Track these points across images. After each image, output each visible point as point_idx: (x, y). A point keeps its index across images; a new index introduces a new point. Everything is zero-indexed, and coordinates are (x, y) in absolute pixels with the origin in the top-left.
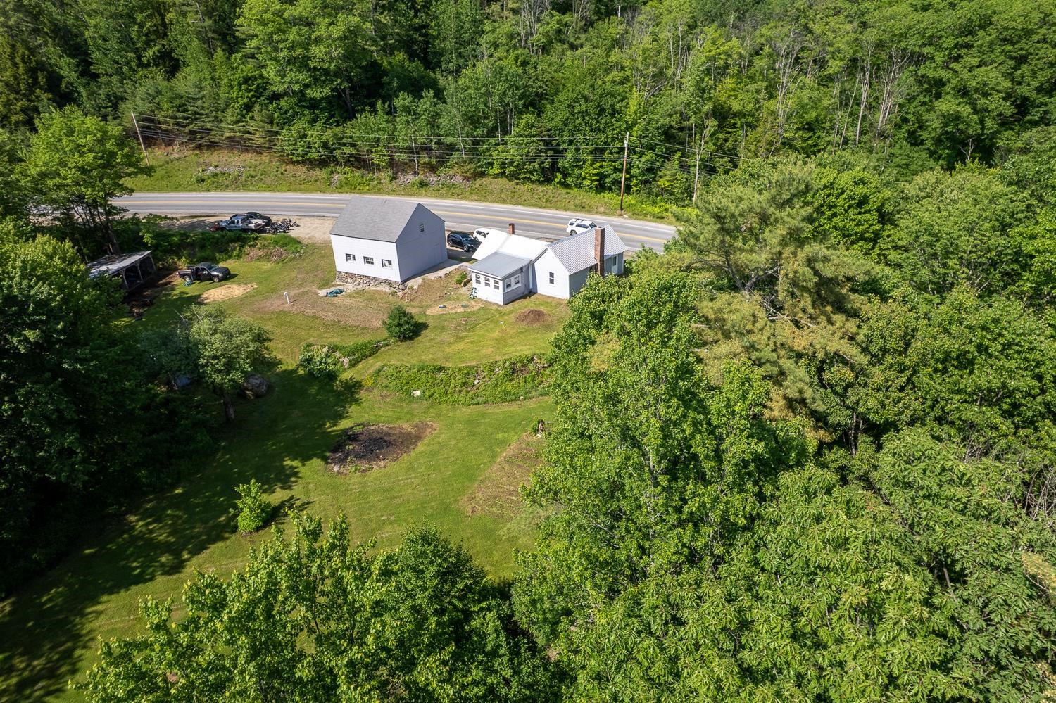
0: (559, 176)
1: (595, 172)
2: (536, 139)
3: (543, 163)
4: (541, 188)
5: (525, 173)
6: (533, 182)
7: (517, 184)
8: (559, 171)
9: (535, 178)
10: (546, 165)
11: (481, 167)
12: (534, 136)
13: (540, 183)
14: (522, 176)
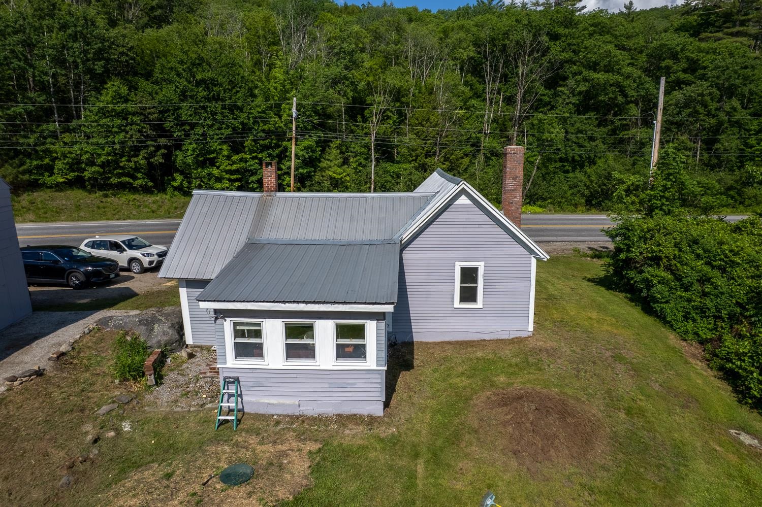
0: (179, 178)
1: (234, 167)
2: (137, 119)
3: (152, 155)
4: (150, 199)
5: (119, 175)
6: (134, 190)
7: (106, 196)
8: (177, 170)
9: (137, 183)
10: (158, 159)
11: (29, 172)
12: (134, 114)
13: (147, 190)
14: (114, 181)
